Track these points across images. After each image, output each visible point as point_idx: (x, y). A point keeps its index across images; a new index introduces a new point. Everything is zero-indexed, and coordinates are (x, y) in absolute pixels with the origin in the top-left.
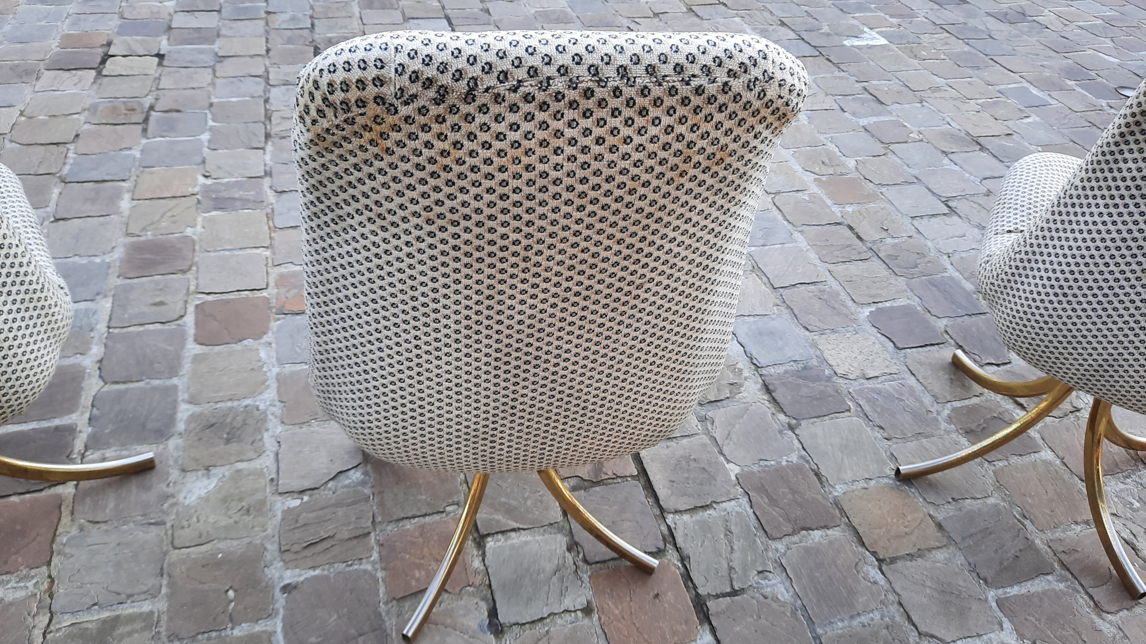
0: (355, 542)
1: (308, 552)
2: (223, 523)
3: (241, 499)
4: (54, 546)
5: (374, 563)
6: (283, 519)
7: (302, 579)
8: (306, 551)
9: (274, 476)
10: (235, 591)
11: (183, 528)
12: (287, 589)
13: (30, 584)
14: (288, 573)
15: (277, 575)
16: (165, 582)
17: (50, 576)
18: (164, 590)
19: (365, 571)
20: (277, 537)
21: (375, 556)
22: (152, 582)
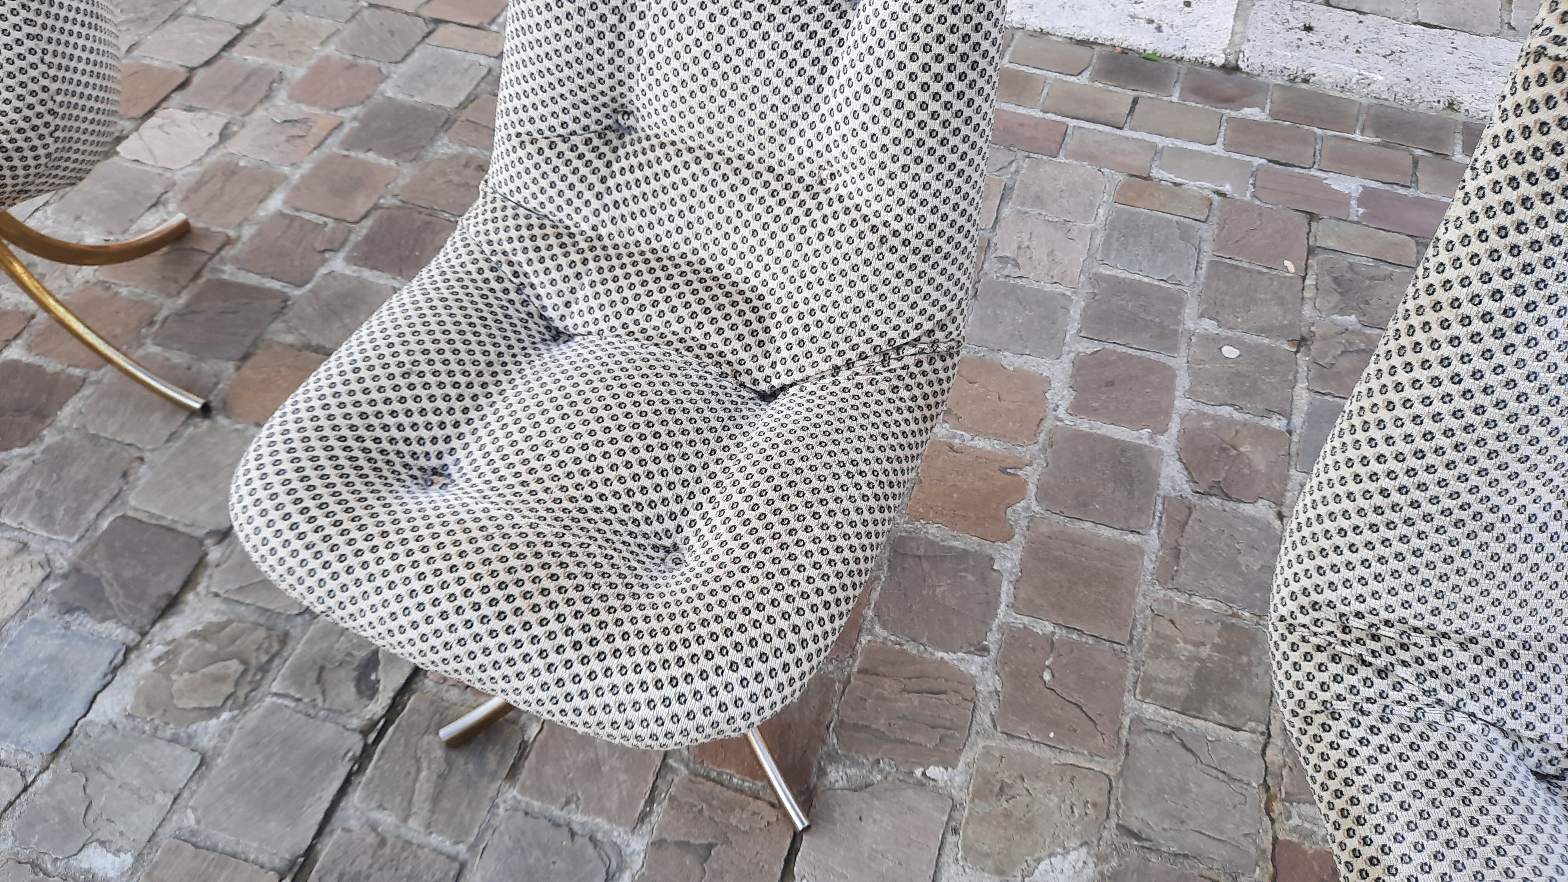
0: (881, 669)
1: (942, 685)
2: (1039, 785)
3: (1007, 815)
4: (1271, 869)
5: (870, 632)
6: (959, 752)
7: (961, 655)
8: (943, 688)
9: (951, 839)
10: (1042, 677)
11: (1094, 805)
12: (983, 650)
13: (1295, 821)
14: (974, 670)
15: (988, 675)
16: (1124, 732)
17: (1272, 821)
18: (1126, 722)
19: (884, 626)
20: (974, 729)
21: (865, 639)
22: (1141, 742)
